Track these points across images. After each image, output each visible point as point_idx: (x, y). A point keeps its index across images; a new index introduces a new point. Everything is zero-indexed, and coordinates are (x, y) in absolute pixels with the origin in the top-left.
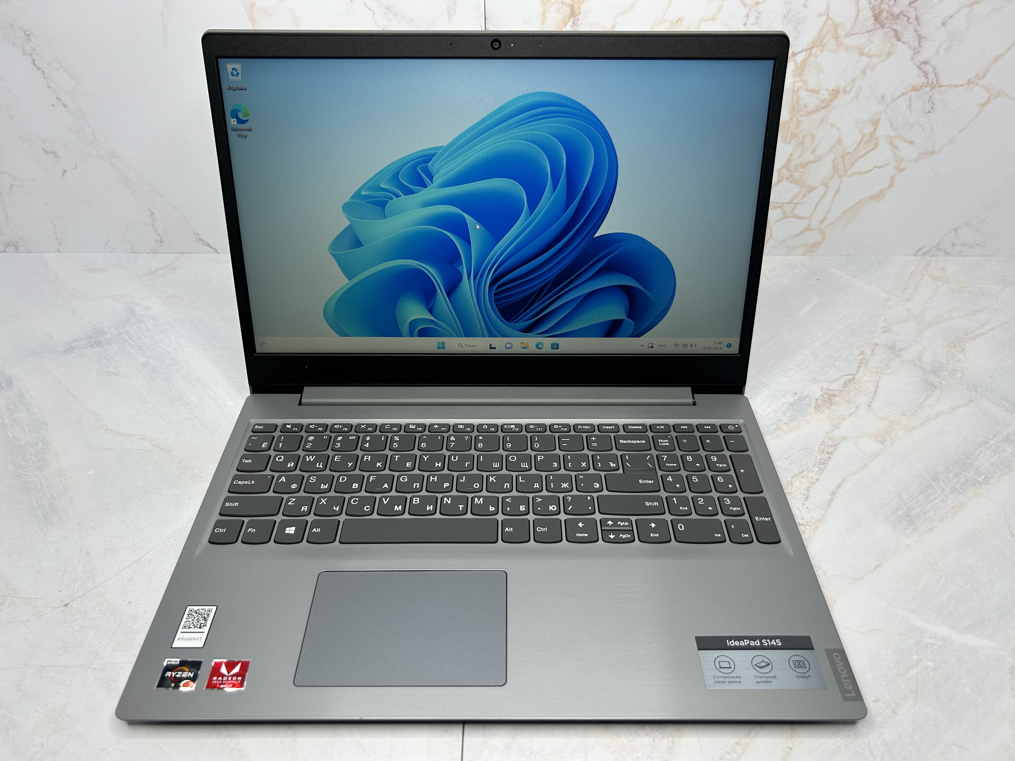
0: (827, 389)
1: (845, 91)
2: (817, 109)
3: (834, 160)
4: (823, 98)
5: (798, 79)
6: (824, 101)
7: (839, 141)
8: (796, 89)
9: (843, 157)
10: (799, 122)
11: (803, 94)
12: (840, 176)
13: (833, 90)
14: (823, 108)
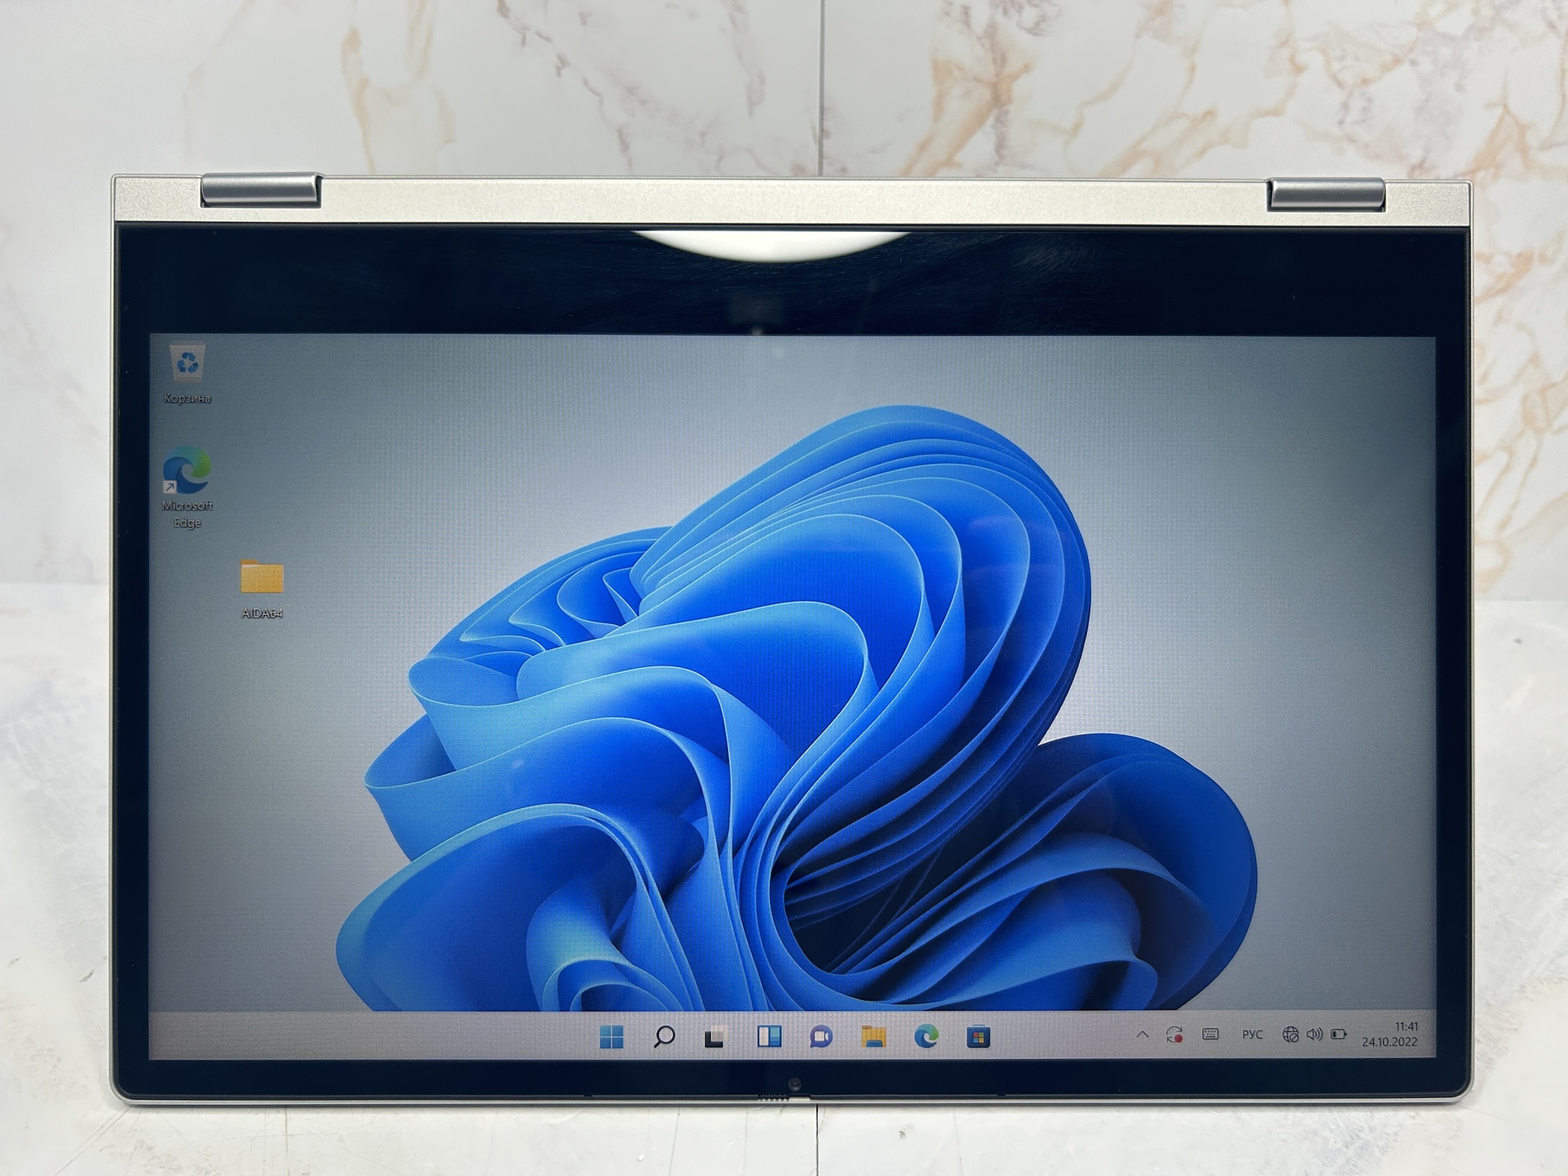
1: (1544, 259)
2: (1489, 294)
3: (1525, 400)
4: (1501, 271)
6: (1501, 277)
7: (1535, 359)
9: (1542, 391)
12: (1538, 432)
13: (1519, 256)
14: (1501, 291)
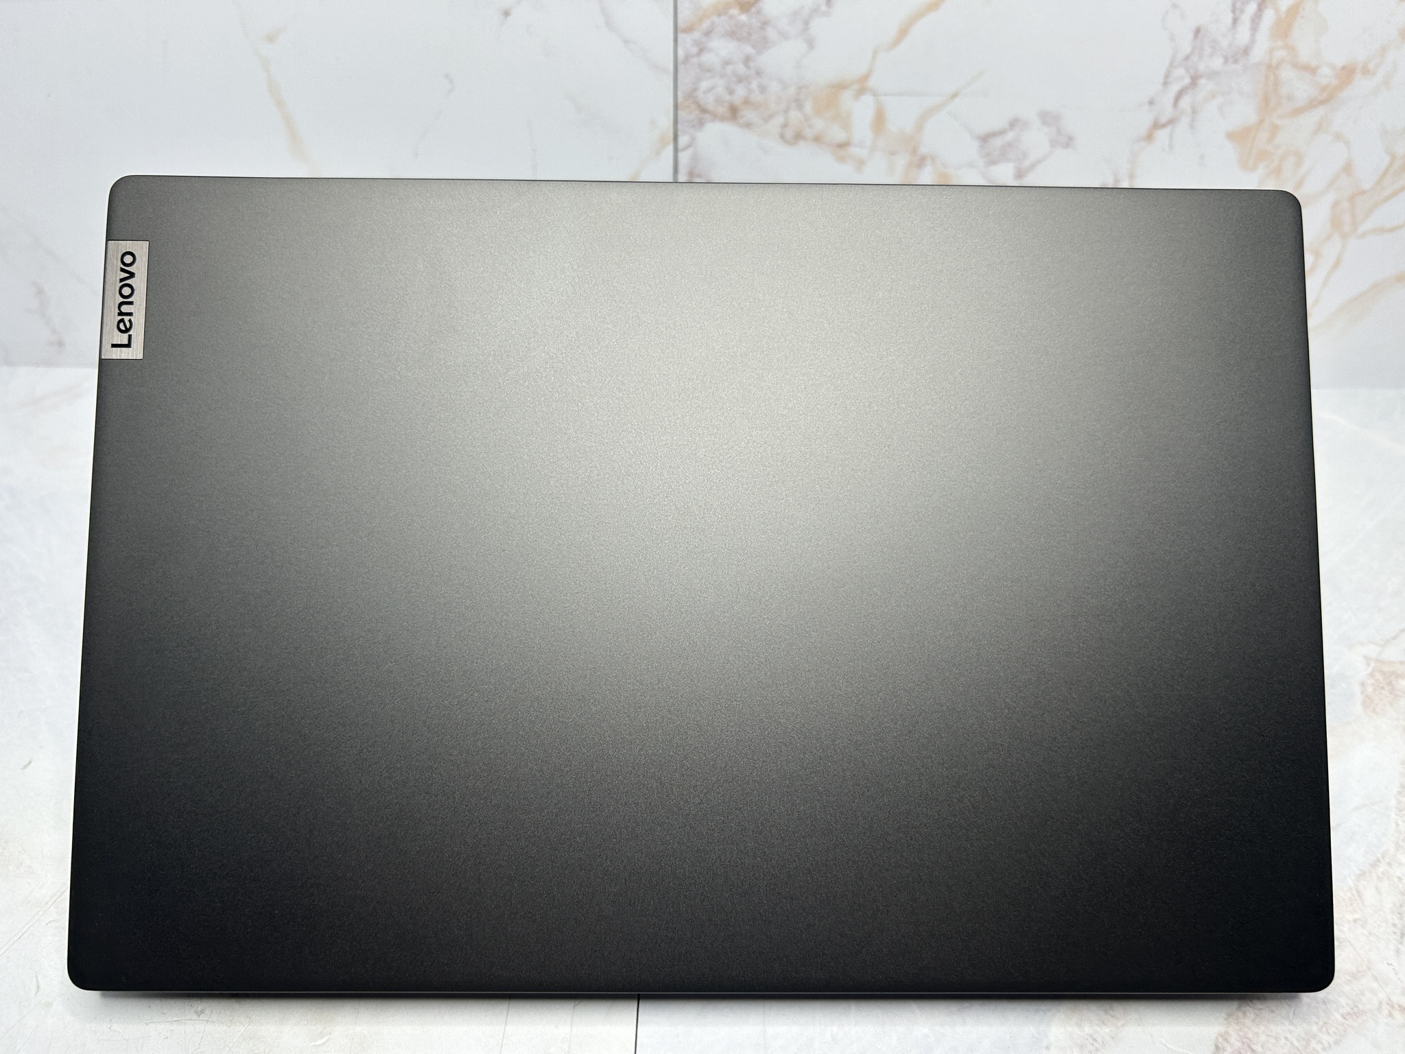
0: (1377, 660)
1: (1366, 71)
2: (1312, 104)
3: (1336, 205)
4: (1324, 81)
5: (1279, 43)
6: (1324, 88)
7: (1348, 168)
8: (1274, 62)
9: (1352, 199)
10: (1275, 129)
11: (1287, 73)
12: (1344, 236)
13: (1343, 68)
14: (1322, 103)
